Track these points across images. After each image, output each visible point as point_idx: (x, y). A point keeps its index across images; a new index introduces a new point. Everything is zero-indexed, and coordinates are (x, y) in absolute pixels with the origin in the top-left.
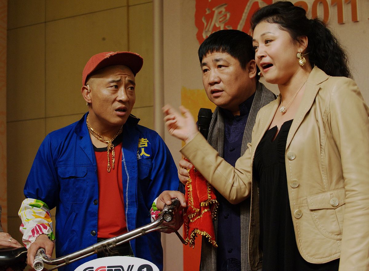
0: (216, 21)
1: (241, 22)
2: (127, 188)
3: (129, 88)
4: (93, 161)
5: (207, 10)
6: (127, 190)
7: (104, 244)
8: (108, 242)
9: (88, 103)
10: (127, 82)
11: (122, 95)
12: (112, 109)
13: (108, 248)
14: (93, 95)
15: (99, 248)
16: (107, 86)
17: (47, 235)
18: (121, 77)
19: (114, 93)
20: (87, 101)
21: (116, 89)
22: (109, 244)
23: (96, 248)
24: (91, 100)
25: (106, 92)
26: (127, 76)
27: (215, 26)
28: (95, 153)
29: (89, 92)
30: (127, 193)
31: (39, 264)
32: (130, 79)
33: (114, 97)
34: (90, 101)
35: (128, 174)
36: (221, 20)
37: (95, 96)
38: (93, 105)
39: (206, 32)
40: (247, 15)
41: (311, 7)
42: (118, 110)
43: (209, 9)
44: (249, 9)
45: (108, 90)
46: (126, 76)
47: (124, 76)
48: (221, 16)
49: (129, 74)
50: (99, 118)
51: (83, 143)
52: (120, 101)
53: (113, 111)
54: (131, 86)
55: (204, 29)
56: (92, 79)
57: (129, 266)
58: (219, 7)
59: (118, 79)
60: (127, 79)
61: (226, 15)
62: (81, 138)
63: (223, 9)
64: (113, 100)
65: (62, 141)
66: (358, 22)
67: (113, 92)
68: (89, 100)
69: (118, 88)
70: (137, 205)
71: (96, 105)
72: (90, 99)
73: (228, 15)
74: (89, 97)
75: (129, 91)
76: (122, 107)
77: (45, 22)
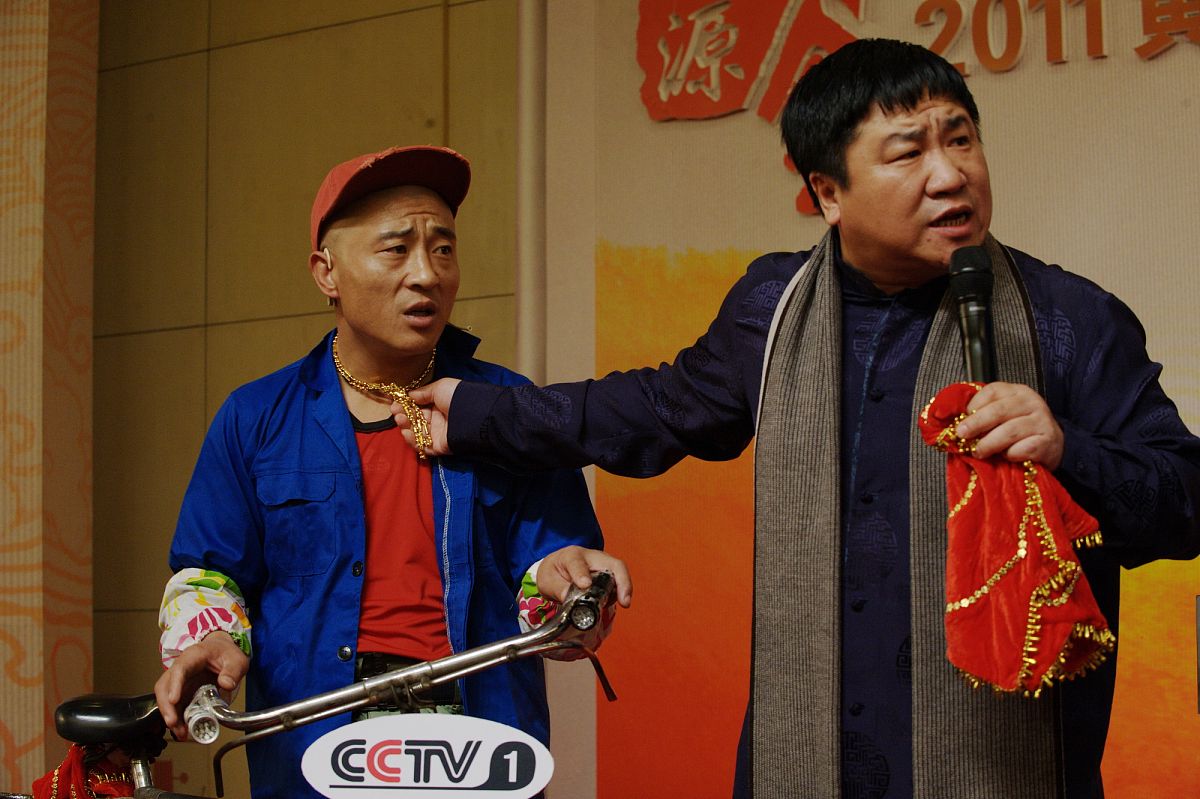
0: (697, 51)
1: (769, 54)
2: (446, 529)
3: (437, 249)
4: (350, 455)
5: (671, 18)
6: (445, 534)
7: (396, 680)
8: (409, 676)
9: (331, 299)
10: (429, 232)
11: (418, 268)
12: (394, 310)
13: (408, 691)
14: (342, 276)
15: (381, 691)
16: (376, 248)
17: (231, 634)
18: (414, 221)
19: (396, 267)
20: (327, 293)
21: (402, 255)
22: (410, 681)
23: (374, 689)
24: (337, 289)
25: (375, 266)
26: (428, 215)
27: (694, 63)
28: (355, 435)
29: (330, 267)
30: (445, 543)
31: (206, 724)
32: (439, 225)
33: (396, 276)
34: (334, 294)
35: (447, 492)
36: (710, 48)
37: (345, 279)
38: (344, 302)
39: (669, 81)
40: (786, 33)
41: (971, 16)
42: (414, 311)
43: (677, 17)
44: (794, 16)
45: (380, 258)
46: (426, 215)
47: (420, 216)
48: (714, 37)
49: (433, 211)
50: (364, 337)
51: (320, 409)
52: (416, 287)
53: (398, 317)
54: (443, 243)
55: (664, 75)
56: (334, 233)
57: (469, 744)
58: (706, 11)
59: (407, 227)
60: (430, 224)
61: (725, 35)
62: (318, 394)
63: (718, 17)
64: (394, 285)
65: (267, 409)
66: (1104, 57)
67: (396, 262)
68: (331, 290)
69: (405, 252)
70: (471, 574)
71: (351, 303)
72: (333, 287)
73: (733, 36)
74: (332, 282)
75: (439, 258)
76: (421, 303)
77: (208, 50)
